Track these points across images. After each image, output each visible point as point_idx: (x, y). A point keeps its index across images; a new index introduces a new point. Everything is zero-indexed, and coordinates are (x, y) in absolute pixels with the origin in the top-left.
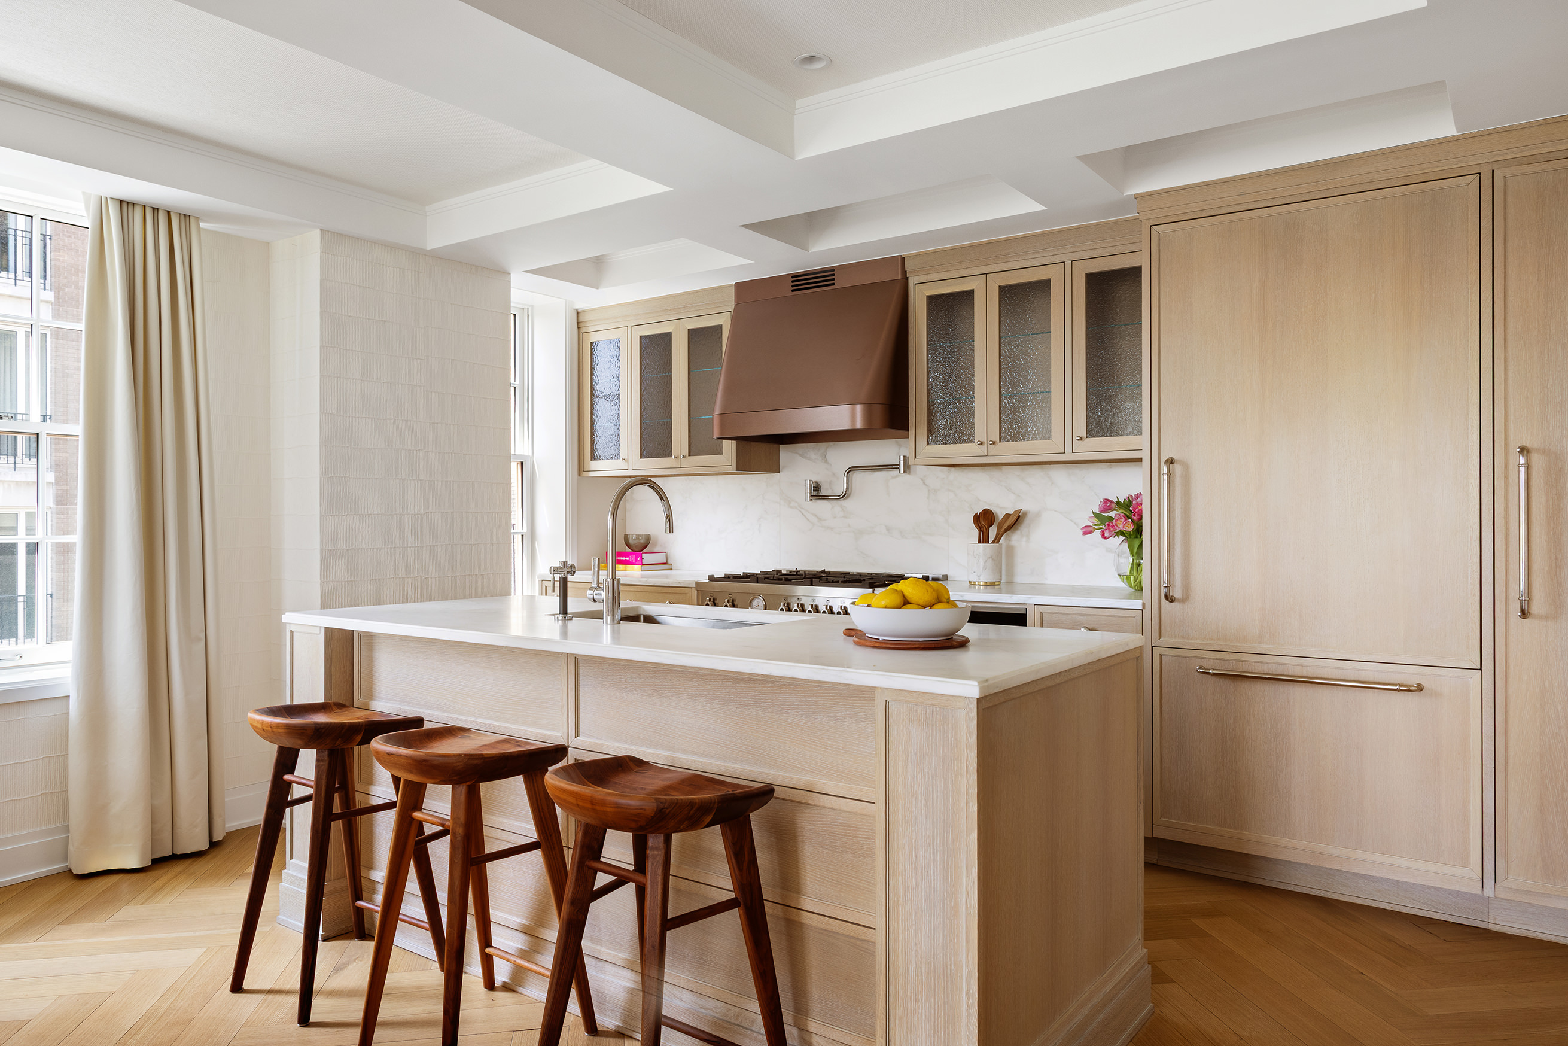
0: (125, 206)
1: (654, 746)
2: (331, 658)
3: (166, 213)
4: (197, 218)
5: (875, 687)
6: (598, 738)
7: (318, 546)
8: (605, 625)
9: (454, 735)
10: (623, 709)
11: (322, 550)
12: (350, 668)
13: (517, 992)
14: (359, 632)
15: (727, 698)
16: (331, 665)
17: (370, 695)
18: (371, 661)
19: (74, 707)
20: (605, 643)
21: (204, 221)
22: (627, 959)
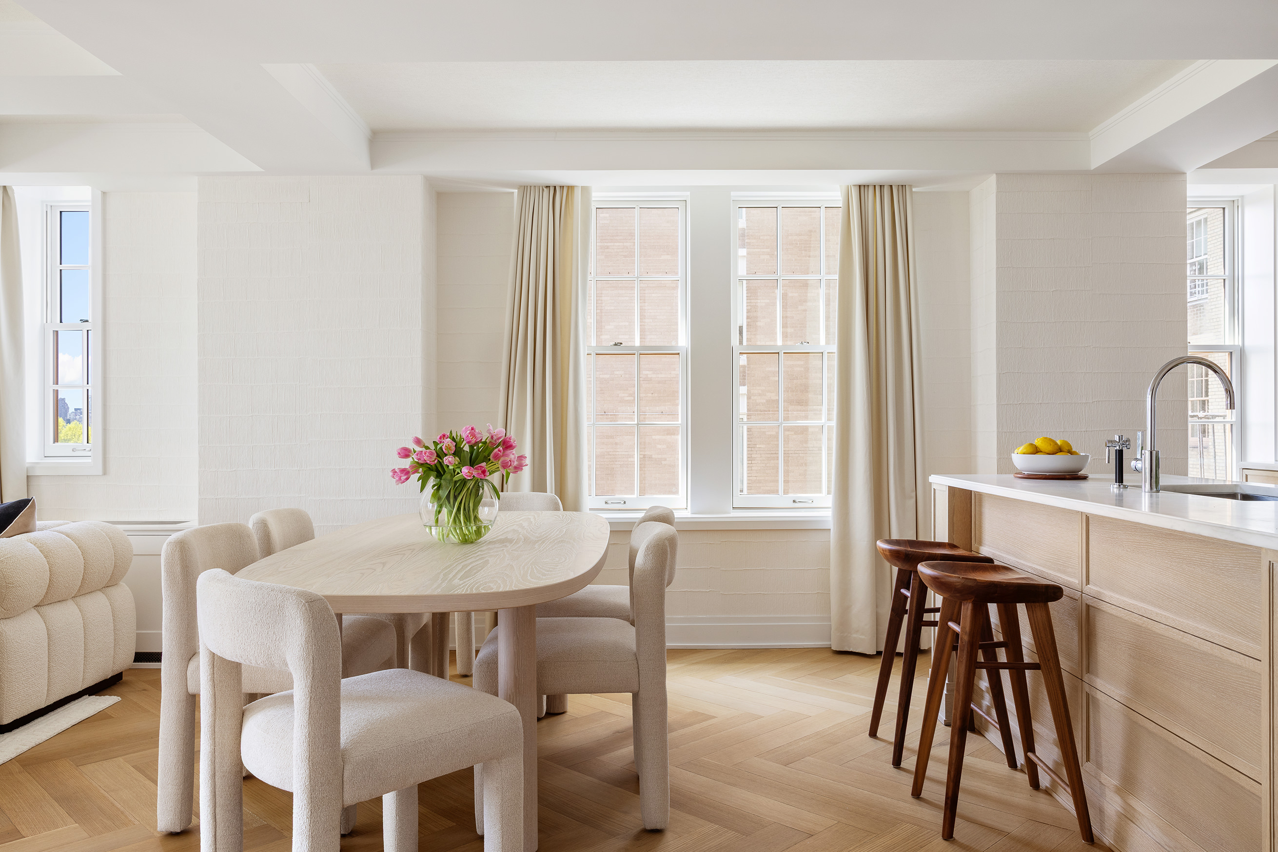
0: (862, 188)
1: (1134, 597)
2: (954, 511)
3: (890, 187)
4: (911, 186)
5: (1261, 548)
6: (1100, 588)
7: (995, 429)
8: (1143, 493)
9: (996, 571)
10: (1115, 562)
11: (998, 432)
12: (970, 520)
13: (1051, 795)
14: (975, 492)
15: (1181, 557)
16: (953, 516)
17: (980, 543)
18: (981, 514)
19: (833, 537)
20: (1143, 510)
21: (916, 187)
22: (1116, 786)
